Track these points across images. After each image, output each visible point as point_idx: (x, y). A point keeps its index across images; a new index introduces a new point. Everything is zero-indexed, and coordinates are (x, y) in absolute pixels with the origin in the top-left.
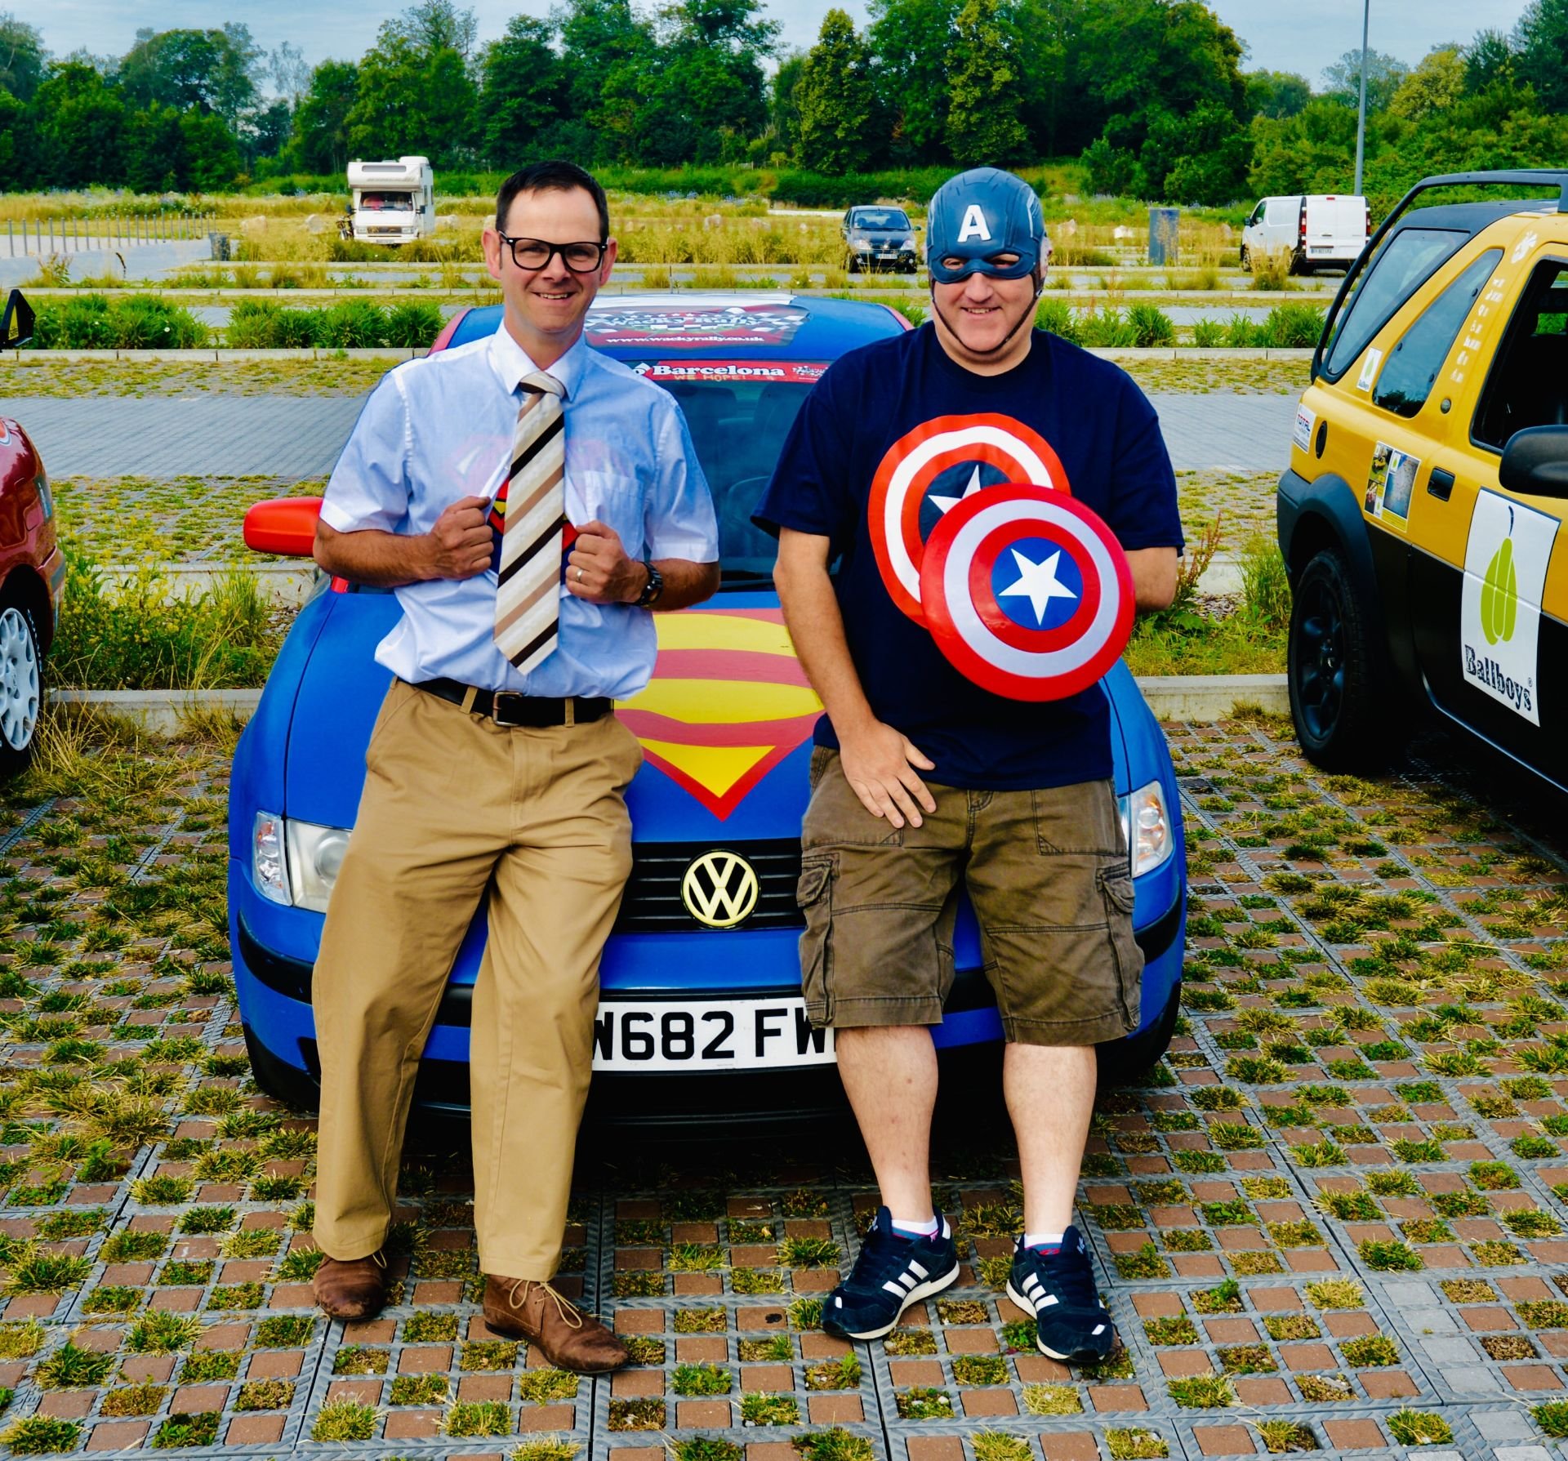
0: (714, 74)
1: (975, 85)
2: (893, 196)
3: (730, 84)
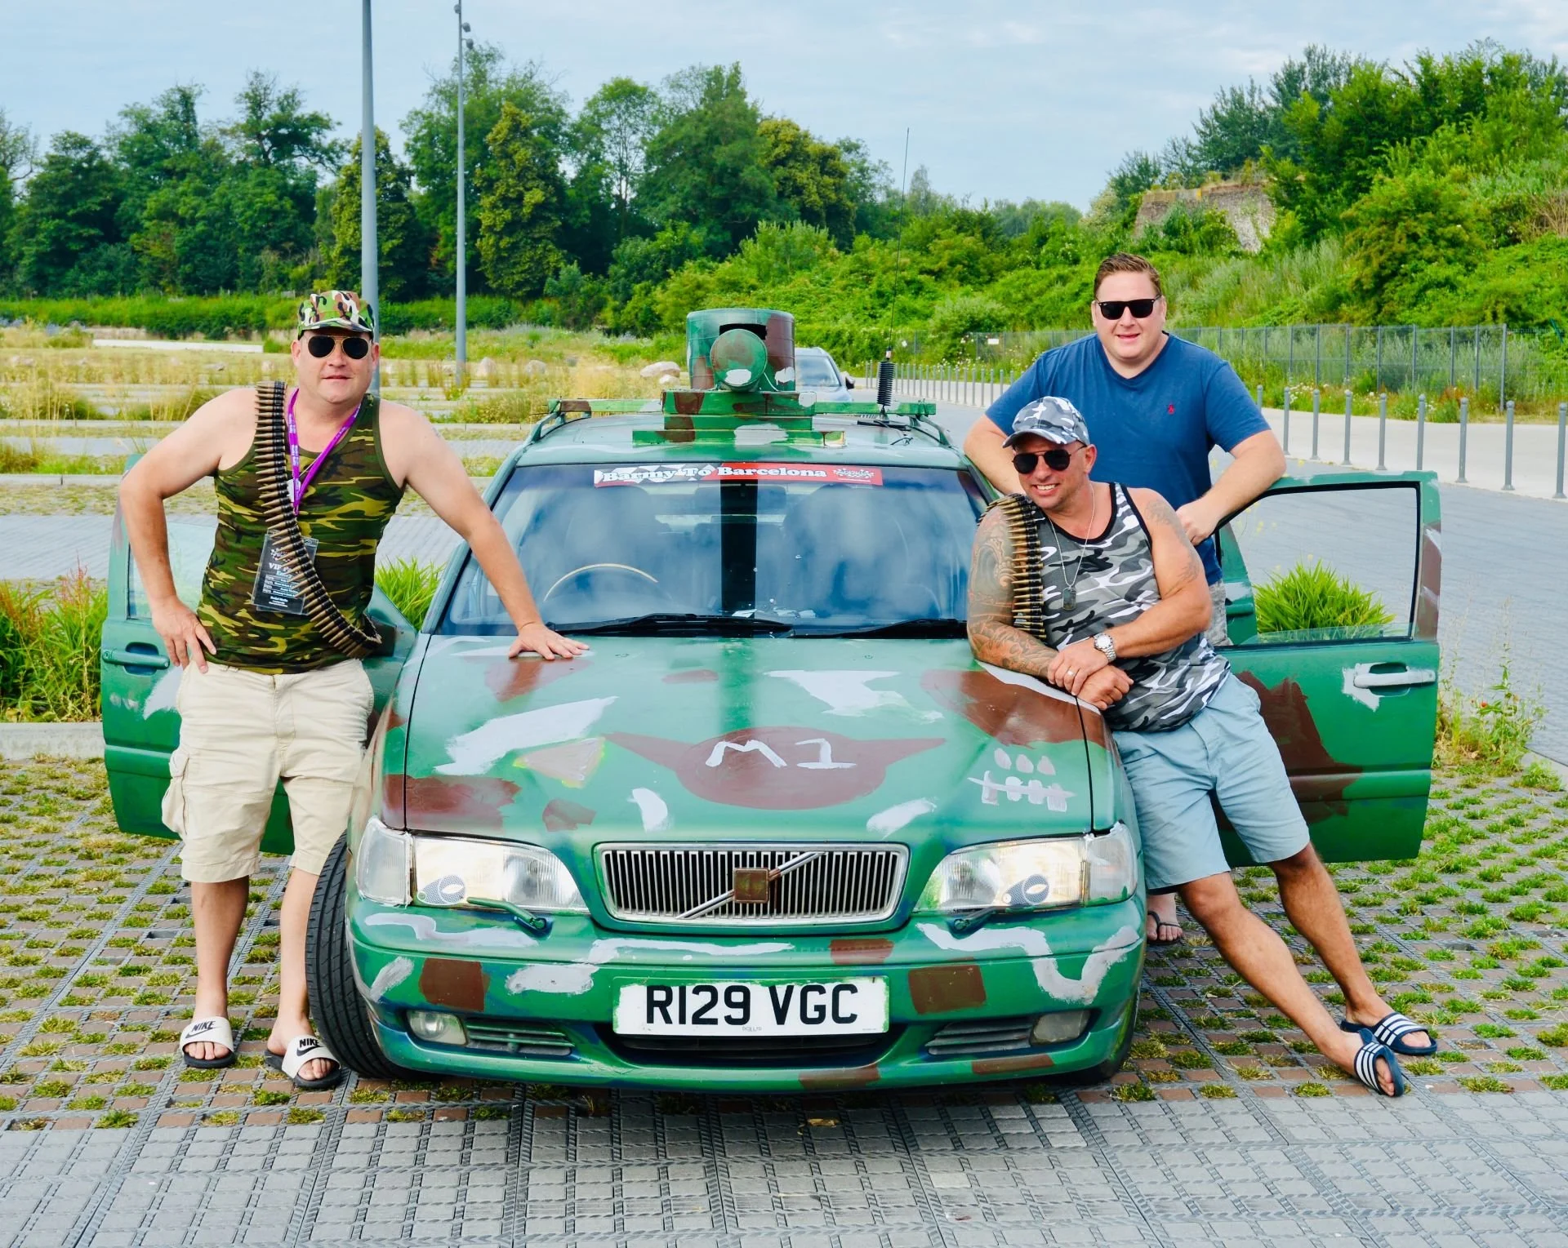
0: (260, 195)
1: (505, 207)
2: (425, 328)
3: (276, 207)
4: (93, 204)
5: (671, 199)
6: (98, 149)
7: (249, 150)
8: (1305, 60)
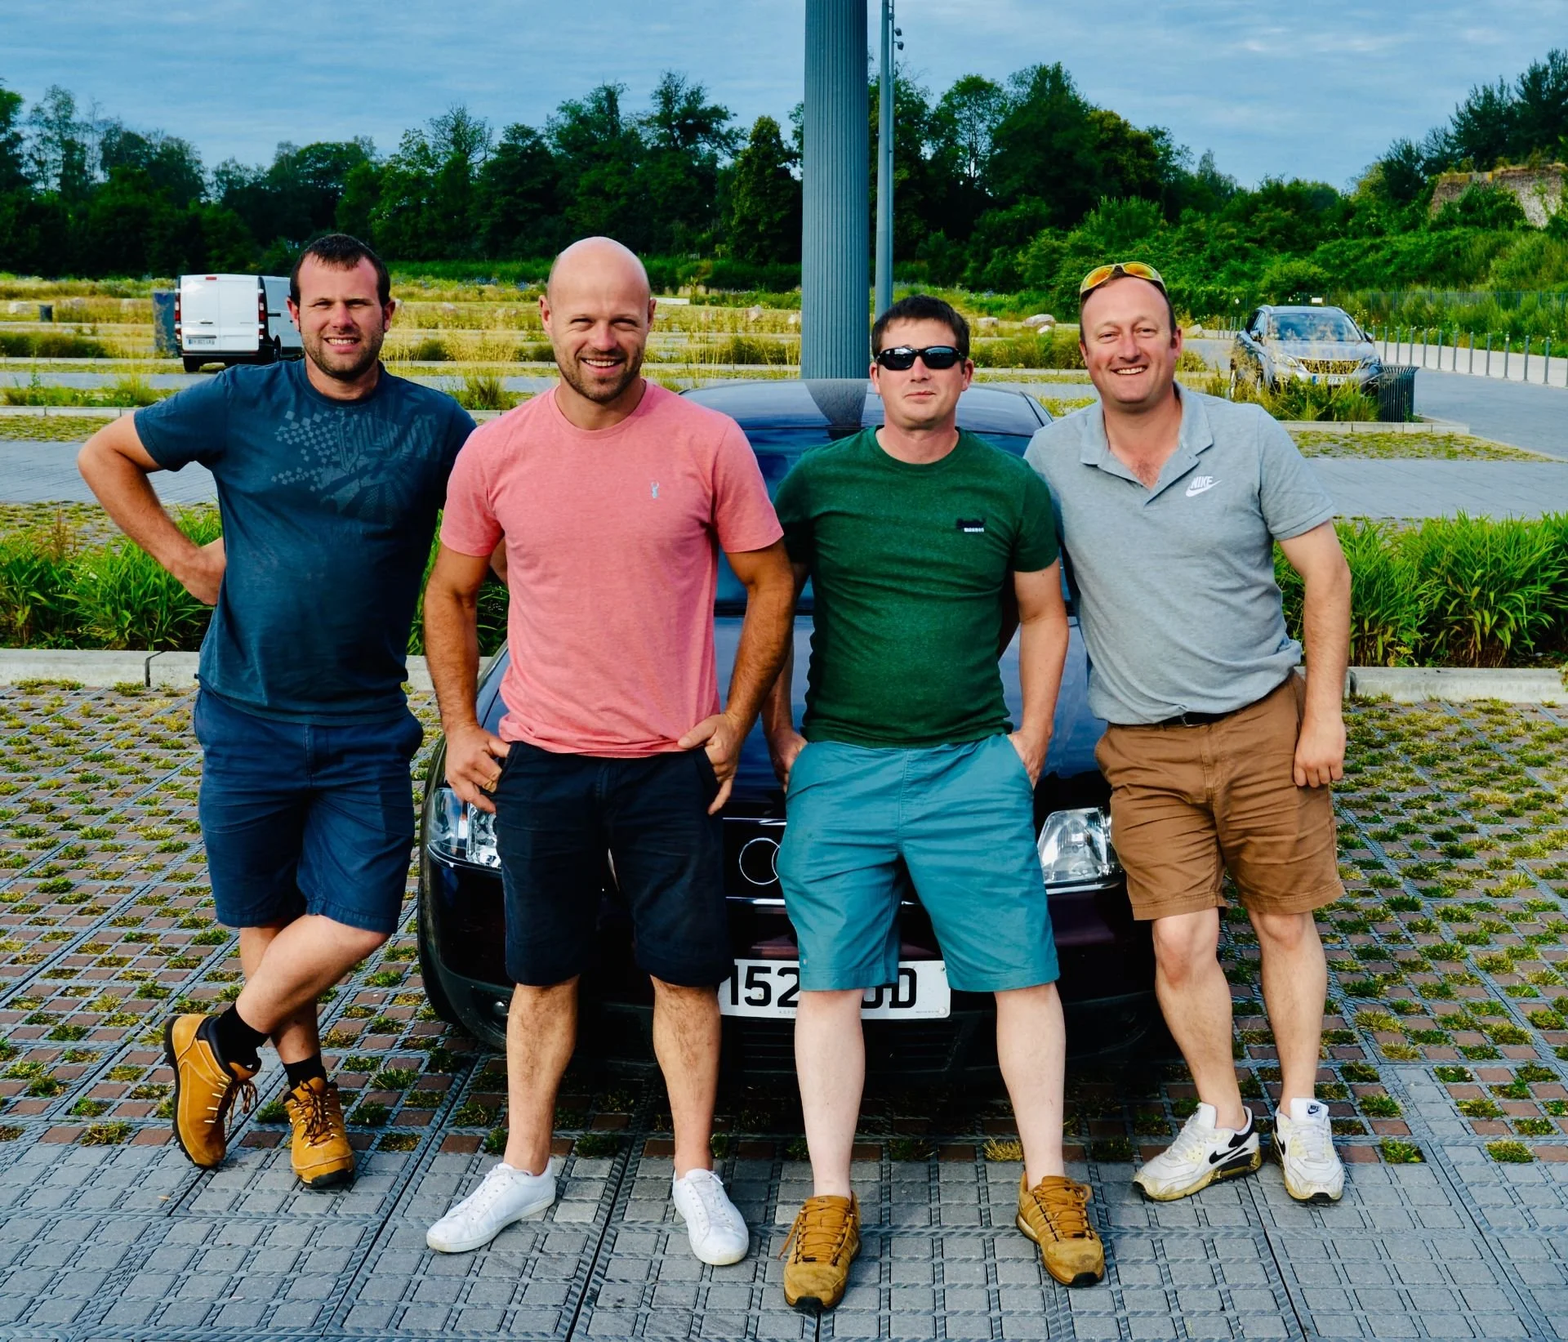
0: (672, 174)
3: (684, 184)
4: (536, 183)
5: (1015, 177)
6: (541, 137)
7: (661, 137)
8: (1548, 62)
